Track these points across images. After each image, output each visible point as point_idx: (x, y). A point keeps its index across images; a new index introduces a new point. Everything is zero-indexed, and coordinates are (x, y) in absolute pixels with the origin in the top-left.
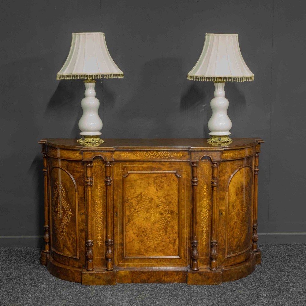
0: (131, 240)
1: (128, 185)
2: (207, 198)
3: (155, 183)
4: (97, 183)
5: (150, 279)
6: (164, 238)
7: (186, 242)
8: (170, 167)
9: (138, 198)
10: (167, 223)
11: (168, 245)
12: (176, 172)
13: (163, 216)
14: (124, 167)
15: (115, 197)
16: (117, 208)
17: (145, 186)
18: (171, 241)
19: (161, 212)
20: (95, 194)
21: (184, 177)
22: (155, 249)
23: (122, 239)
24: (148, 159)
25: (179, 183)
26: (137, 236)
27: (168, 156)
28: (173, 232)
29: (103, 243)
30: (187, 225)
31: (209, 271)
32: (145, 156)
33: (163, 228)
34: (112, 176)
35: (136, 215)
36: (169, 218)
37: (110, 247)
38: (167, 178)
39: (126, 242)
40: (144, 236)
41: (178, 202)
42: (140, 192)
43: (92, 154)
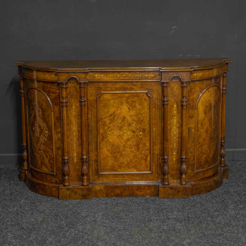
0: (105, 156)
1: (102, 105)
2: (177, 116)
3: (127, 103)
4: (73, 103)
5: (124, 193)
6: (136, 155)
7: (158, 158)
8: (141, 87)
9: (112, 117)
10: (139, 140)
11: (141, 161)
12: (148, 92)
13: (135, 134)
14: (98, 87)
15: (90, 116)
16: (92, 127)
17: (118, 106)
18: (143, 157)
19: (133, 130)
20: (70, 114)
21: (155, 97)
22: (128, 165)
23: (97, 156)
24: (121, 80)
25: (150, 102)
26: (111, 153)
27: (139, 77)
28: (145, 149)
29: (79, 160)
30: (158, 142)
31: (179, 185)
32: (118, 77)
33: (135, 145)
34: (86, 96)
35: (110, 133)
36: (141, 135)
37: (85, 164)
38: (138, 98)
39: (100, 159)
40: (117, 153)
41: (150, 121)
42: (113, 111)
43: (67, 76)
